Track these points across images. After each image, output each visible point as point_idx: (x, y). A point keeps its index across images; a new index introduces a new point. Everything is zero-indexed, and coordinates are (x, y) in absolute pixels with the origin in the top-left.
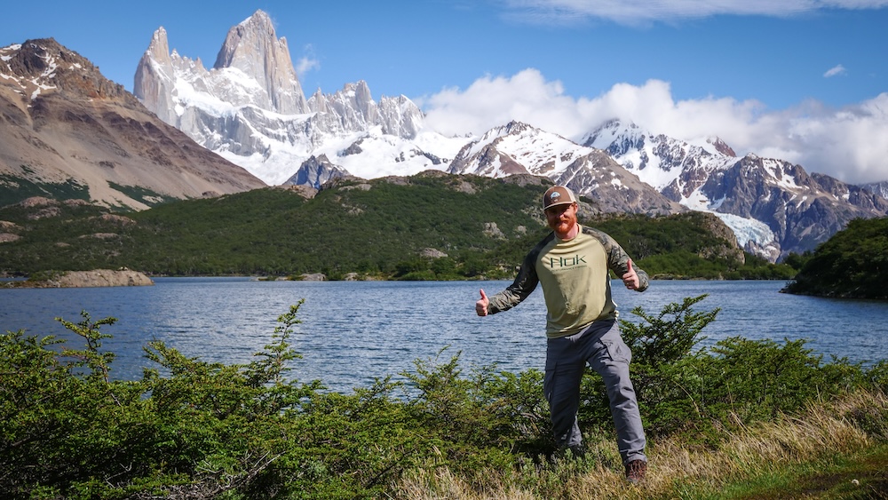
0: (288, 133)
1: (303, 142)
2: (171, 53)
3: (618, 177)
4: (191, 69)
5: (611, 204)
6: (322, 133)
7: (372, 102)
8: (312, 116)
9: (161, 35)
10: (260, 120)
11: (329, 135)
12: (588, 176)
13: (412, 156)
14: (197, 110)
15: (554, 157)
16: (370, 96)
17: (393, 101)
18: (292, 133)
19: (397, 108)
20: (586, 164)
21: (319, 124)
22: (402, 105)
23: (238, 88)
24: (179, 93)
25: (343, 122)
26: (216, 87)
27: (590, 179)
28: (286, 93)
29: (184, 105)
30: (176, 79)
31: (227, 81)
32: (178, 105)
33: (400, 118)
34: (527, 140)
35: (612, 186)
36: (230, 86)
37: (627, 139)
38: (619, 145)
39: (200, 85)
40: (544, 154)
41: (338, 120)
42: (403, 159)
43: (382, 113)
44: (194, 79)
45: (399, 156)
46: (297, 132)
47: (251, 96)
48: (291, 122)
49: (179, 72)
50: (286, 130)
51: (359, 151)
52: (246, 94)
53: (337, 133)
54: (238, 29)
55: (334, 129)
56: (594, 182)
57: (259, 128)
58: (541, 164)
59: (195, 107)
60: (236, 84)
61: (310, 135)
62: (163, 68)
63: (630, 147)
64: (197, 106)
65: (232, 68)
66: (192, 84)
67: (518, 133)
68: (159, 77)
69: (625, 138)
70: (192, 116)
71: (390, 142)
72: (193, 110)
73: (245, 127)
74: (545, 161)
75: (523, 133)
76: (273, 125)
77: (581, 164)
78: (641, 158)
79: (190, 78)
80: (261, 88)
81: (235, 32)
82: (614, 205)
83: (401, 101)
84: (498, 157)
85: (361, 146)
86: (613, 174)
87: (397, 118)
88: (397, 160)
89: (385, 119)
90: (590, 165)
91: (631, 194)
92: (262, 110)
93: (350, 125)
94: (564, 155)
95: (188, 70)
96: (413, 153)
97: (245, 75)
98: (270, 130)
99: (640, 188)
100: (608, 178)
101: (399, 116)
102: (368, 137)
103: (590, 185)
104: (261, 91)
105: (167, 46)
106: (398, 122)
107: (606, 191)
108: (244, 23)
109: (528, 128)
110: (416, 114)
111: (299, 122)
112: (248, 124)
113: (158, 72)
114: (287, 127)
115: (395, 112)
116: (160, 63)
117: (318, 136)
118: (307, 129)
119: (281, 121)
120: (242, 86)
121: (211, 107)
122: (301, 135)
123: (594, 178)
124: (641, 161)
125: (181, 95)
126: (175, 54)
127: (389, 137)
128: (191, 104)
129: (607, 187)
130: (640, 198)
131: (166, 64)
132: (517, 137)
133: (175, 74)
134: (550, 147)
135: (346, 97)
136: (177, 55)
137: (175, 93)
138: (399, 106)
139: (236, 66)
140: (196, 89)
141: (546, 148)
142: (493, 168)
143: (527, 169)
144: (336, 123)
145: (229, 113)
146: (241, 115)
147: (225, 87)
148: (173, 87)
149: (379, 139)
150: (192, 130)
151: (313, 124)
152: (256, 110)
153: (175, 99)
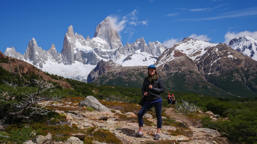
0: (109, 56)
1: (114, 58)
2: (75, 34)
3: (231, 54)
4: (82, 39)
5: (226, 66)
6: (120, 54)
7: (146, 45)
8: (117, 49)
9: (71, 28)
10: (100, 52)
11: (123, 55)
12: (216, 54)
13: (150, 59)
14: (81, 51)
15: (202, 49)
16: (145, 43)
17: (153, 43)
18: (111, 56)
19: (155, 46)
20: (215, 49)
21: (120, 52)
22: (157, 45)
23: (98, 44)
24: (76, 46)
25: (128, 50)
26: (91, 44)
27: (216, 56)
28: (115, 44)
29: (77, 50)
30: (76, 42)
31: (94, 42)
32: (75, 50)
33: (156, 49)
34: (191, 44)
35: (228, 58)
36: (95, 43)
37: (244, 46)
38: (241, 48)
39: (84, 44)
40: (197, 49)
41: (127, 49)
42: (146, 60)
43: (149, 48)
44: (82, 42)
45: (145, 59)
46: (112, 55)
47: (103, 46)
48: (110, 52)
49: (77, 40)
50: (109, 55)
51: (130, 59)
52: (101, 45)
53: (126, 54)
54: (99, 25)
55: (125, 53)
56: (218, 57)
57: (99, 55)
58: (194, 53)
59: (81, 50)
60: (98, 42)
61: (116, 56)
62: (71, 39)
63: (246, 49)
64: (82, 50)
65: (97, 38)
66: (81, 43)
67: (186, 42)
68: (69, 42)
69: (243, 46)
70: (80, 54)
71: (142, 55)
72: (80, 51)
73: (95, 55)
74: (196, 51)
75: (189, 42)
76: (104, 53)
77: (212, 50)
78: (251, 52)
79: (81, 41)
80: (107, 43)
81: (98, 26)
82: (228, 66)
83: (156, 43)
84: (174, 51)
85: (131, 57)
86: (229, 53)
87: (155, 49)
88: (144, 61)
89: (150, 50)
90: (217, 50)
91: (238, 61)
92: (101, 49)
93: (131, 51)
94: (206, 48)
95: (81, 39)
96: (150, 58)
97: (102, 39)
98: (103, 55)
99: (243, 58)
100: (226, 54)
101: (156, 48)
102: (134, 54)
103: (216, 59)
104: (106, 44)
105: (73, 31)
106: (155, 50)
107: (224, 60)
108: (101, 23)
109: (191, 39)
110: (162, 47)
111: (113, 51)
112: (96, 54)
113: (69, 40)
114: (109, 54)
115: (154, 47)
116: (70, 37)
117: (119, 56)
118: (115, 53)
119: (107, 52)
120: (100, 43)
121: (86, 50)
122: (113, 56)
123: (218, 55)
124: (251, 54)
125: (77, 47)
126: (76, 34)
127: (143, 53)
128: (79, 50)
129: (225, 59)
130: (243, 63)
131: (72, 37)
132: (186, 43)
133: (76, 40)
134: (200, 46)
135: (137, 44)
136: (77, 34)
137: (75, 47)
138: (156, 45)
139: (99, 37)
140: (82, 45)
141: (198, 46)
142: (171, 56)
143: (187, 55)
144: (126, 51)
145: (90, 51)
146: (94, 51)
147: (94, 44)
148: (74, 44)
149: (139, 54)
150: (80, 59)
151: (117, 52)
152: (99, 49)
153: (75, 48)
